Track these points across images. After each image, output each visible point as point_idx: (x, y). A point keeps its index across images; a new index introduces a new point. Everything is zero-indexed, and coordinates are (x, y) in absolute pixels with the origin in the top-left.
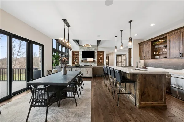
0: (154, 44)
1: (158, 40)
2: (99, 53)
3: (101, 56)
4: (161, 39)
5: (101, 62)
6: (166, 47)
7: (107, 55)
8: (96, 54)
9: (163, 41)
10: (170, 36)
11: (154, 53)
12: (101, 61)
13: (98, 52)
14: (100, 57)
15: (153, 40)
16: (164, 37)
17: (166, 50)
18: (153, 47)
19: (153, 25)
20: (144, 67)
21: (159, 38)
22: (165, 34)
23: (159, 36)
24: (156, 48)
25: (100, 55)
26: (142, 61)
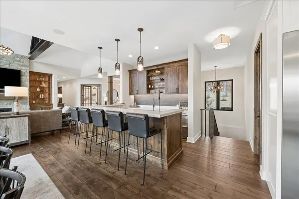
0: (149, 75)
1: (154, 70)
2: (37, 76)
3: (44, 85)
4: (158, 69)
5: (43, 99)
6: (163, 80)
7: (59, 83)
8: (25, 79)
9: (159, 72)
10: (168, 67)
11: (150, 86)
12: (42, 96)
13: (31, 73)
14: (40, 88)
15: (148, 69)
16: (161, 68)
17: (162, 84)
18: (148, 78)
19: (157, 48)
20: (136, 105)
21: (156, 68)
22: (163, 64)
23: (157, 66)
24: (151, 80)
25: (40, 82)
26: (132, 97)
